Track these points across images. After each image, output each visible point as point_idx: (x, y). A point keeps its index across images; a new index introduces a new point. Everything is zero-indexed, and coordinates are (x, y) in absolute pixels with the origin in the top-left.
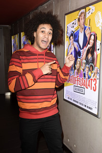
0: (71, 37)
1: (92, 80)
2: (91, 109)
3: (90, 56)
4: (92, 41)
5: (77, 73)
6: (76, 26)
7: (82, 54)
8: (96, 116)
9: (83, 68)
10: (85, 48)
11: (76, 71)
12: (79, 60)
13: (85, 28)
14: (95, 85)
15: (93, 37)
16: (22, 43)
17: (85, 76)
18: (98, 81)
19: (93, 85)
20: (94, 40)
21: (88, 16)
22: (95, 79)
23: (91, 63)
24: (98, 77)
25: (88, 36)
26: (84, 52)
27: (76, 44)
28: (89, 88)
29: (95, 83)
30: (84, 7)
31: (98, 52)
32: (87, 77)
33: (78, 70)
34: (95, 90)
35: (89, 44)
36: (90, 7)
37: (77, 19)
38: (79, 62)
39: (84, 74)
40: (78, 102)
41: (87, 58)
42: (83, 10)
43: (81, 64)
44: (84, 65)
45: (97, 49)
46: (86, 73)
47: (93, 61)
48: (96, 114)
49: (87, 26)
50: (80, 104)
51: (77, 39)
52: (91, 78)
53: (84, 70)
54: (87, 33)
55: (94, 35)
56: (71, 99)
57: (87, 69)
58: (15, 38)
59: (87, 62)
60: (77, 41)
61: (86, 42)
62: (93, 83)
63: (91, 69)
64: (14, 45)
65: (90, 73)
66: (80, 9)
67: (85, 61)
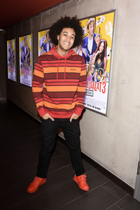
1: (101, 83)
2: (99, 109)
3: (99, 61)
8: (105, 115)
9: (92, 72)
12: (87, 65)
13: (95, 36)
14: (104, 87)
15: (102, 44)
17: (93, 80)
18: (107, 84)
19: (102, 88)
20: (104, 47)
21: (97, 24)
24: (107, 80)
25: (98, 43)
26: (93, 58)
27: (84, 50)
28: (98, 91)
30: (94, 16)
31: (108, 58)
32: (96, 80)
34: (103, 93)
35: (98, 50)
36: (100, 16)
37: (86, 27)
39: (93, 78)
41: (96, 63)
43: (90, 69)
44: (92, 69)
46: (95, 77)
47: (103, 66)
48: (105, 113)
49: (97, 34)
50: (88, 105)
52: (101, 81)
53: (92, 74)
54: (97, 40)
55: (104, 43)
57: (96, 73)
58: (11, 43)
59: (97, 67)
60: (86, 47)
61: (95, 48)
62: (102, 86)
63: (100, 73)
64: (10, 50)
65: (99, 77)
66: (89, 18)
67: (94, 66)
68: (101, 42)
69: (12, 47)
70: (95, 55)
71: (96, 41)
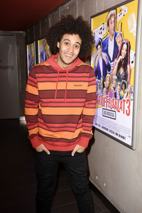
0: (99, 46)
1: (124, 101)
2: (124, 138)
3: (122, 71)
4: (124, 52)
5: (107, 92)
6: (104, 32)
7: (112, 68)
8: (130, 147)
10: (115, 61)
11: (105, 89)
12: (108, 75)
13: (116, 35)
14: (128, 107)
15: (125, 46)
16: (39, 54)
17: (116, 97)
18: (132, 102)
19: (126, 108)
20: (127, 50)
21: (119, 19)
22: (128, 100)
23: (124, 79)
24: (132, 97)
25: (119, 45)
26: (114, 65)
27: (104, 55)
28: (122, 112)
29: (128, 105)
30: (115, 8)
31: (132, 66)
32: (118, 97)
33: (108, 88)
34: (128, 115)
35: (121, 55)
36: (122, 7)
37: (106, 23)
38: (108, 79)
39: (115, 93)
40: (107, 130)
41: (118, 73)
42: (113, 12)
43: (111, 81)
44: (114, 82)
45: (131, 61)
46: (118, 93)
47: (126, 77)
48: (130, 144)
49: (119, 32)
50: (111, 131)
51: (106, 48)
52: (124, 99)
53: (115, 89)
55: (127, 44)
56: (99, 126)
57: (118, 87)
58: (30, 48)
59: (119, 79)
60: (106, 51)
61: (117, 52)
62: (126, 105)
63: (123, 87)
64: (29, 57)
65: (122, 92)
66: (109, 10)
68: (123, 44)
69: (31, 53)
70: (117, 61)
71: (117, 41)
